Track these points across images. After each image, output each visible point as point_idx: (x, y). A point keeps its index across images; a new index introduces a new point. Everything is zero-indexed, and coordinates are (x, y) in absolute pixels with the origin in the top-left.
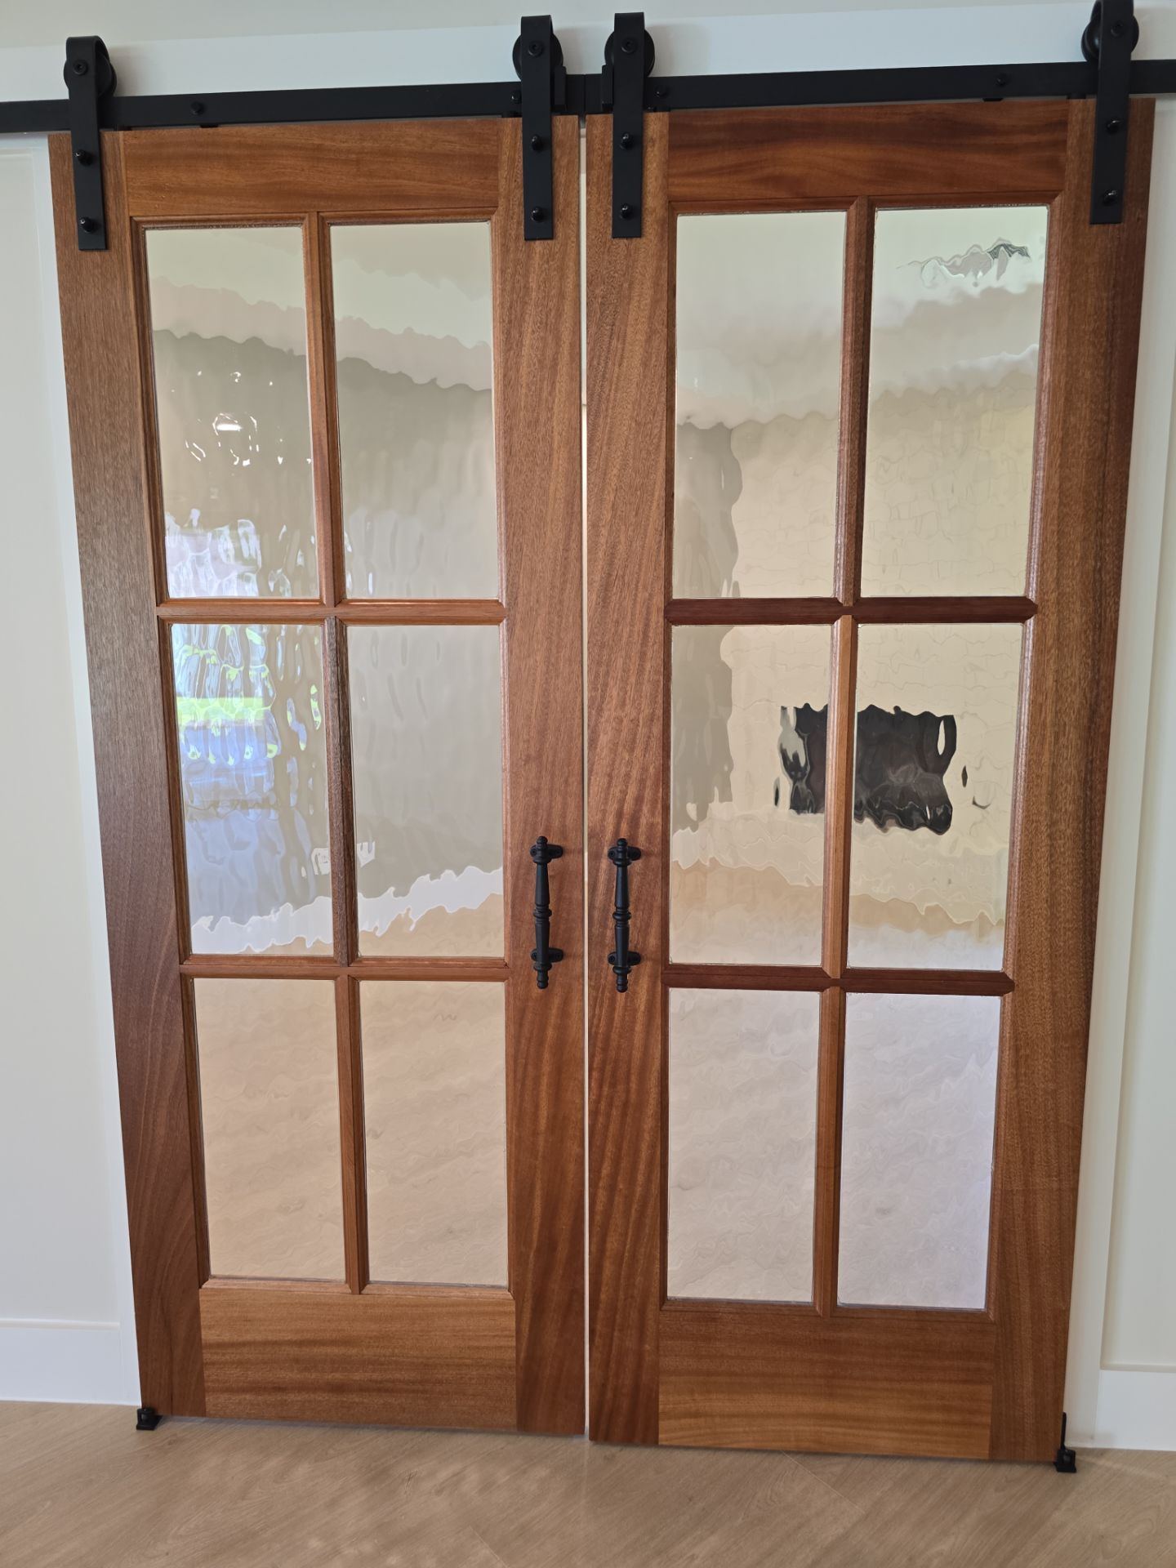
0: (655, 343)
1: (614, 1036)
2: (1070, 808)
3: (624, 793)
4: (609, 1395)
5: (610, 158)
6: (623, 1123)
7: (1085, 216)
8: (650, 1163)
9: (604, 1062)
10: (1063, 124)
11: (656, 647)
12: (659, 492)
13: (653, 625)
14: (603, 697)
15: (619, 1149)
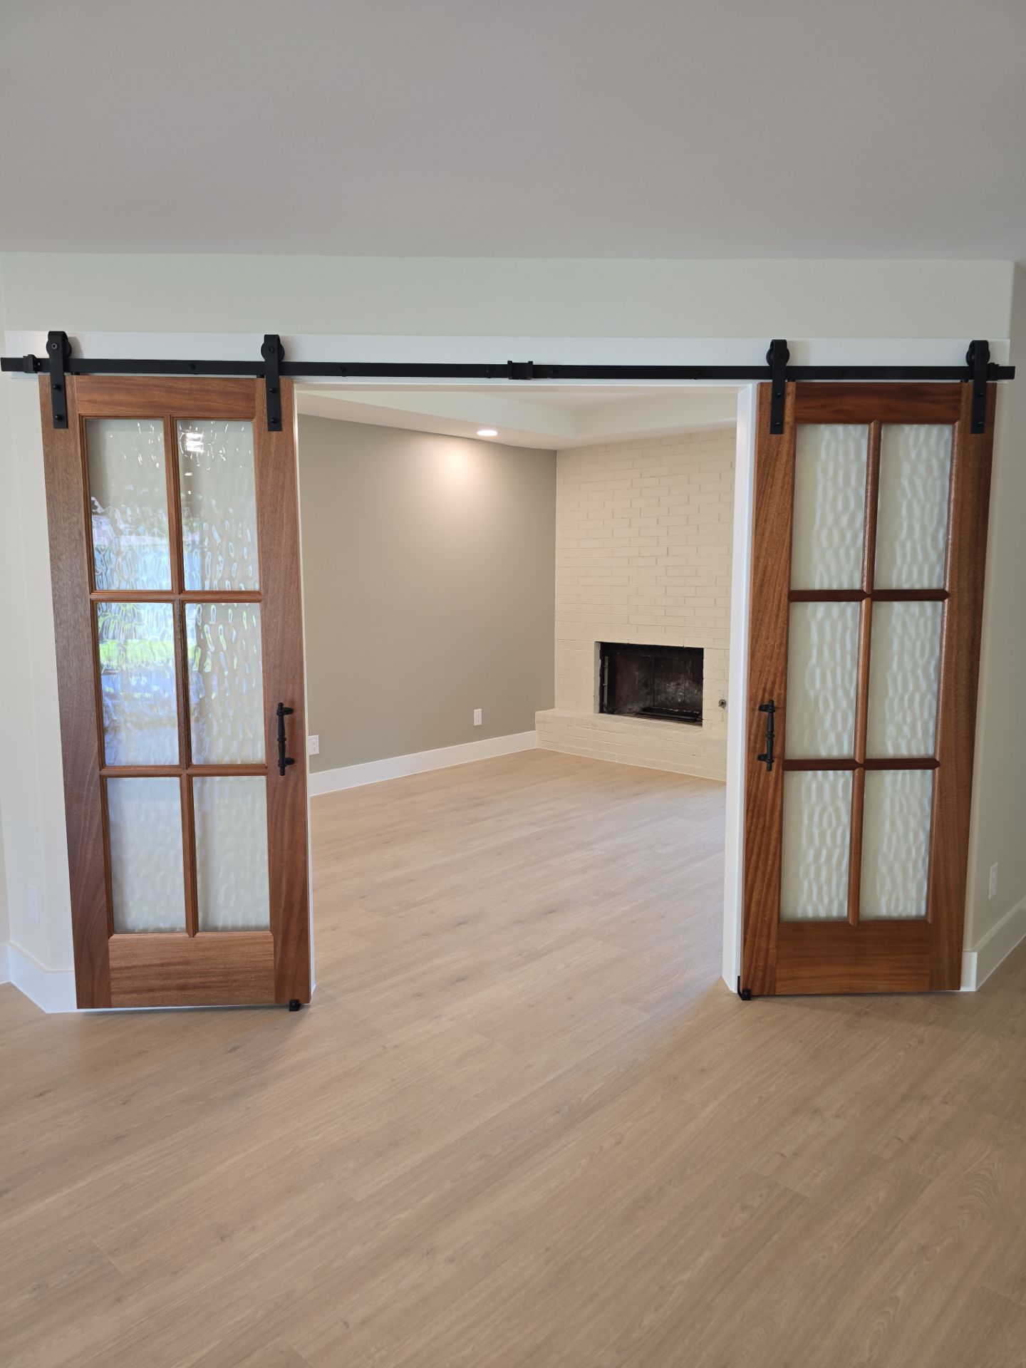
0: (787, 479)
1: (759, 795)
2: (964, 682)
3: (767, 679)
4: (752, 971)
5: (770, 401)
6: (762, 837)
7: (969, 430)
8: (775, 855)
9: (754, 807)
10: (960, 393)
11: (784, 612)
12: (787, 543)
13: (782, 602)
14: (758, 635)
15: (760, 848)
